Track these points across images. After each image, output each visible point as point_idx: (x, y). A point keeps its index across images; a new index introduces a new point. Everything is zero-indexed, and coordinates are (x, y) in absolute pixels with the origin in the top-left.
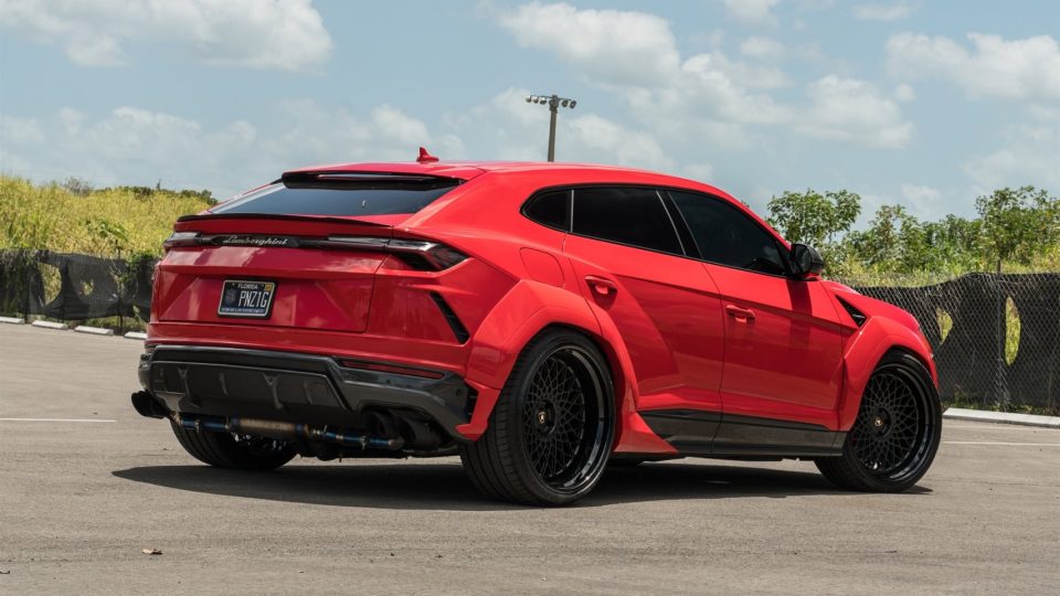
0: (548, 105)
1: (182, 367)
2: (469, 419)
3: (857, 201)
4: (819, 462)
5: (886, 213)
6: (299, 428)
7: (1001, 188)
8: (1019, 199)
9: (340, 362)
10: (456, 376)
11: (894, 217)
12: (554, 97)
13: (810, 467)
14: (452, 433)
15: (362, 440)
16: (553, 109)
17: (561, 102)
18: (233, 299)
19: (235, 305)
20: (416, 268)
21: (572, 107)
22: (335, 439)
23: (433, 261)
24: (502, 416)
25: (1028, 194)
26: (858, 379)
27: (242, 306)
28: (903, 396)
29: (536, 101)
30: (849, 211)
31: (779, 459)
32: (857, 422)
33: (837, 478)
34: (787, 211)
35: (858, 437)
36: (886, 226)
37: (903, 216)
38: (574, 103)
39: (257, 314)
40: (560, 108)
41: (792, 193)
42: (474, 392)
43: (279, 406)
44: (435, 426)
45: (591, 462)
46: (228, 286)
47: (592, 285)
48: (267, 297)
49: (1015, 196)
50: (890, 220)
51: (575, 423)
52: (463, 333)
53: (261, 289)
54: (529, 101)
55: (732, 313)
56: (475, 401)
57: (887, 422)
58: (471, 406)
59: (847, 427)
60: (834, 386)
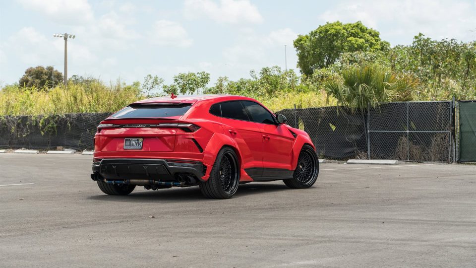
0: (63, 38)
1: (114, 165)
2: (205, 175)
3: (209, 76)
4: (284, 180)
5: (221, 80)
6: (151, 181)
7: (265, 67)
8: (272, 71)
9: (167, 160)
10: (200, 163)
11: (224, 81)
12: (66, 34)
13: (280, 182)
14: (200, 179)
15: (172, 183)
16: (66, 39)
17: (69, 36)
18: (129, 144)
19: (130, 145)
20: (186, 132)
21: (73, 38)
22: (162, 183)
23: (191, 129)
24: (213, 173)
25: (275, 69)
26: (296, 154)
27: (132, 146)
28: (307, 158)
29: (58, 36)
30: (205, 79)
31: (274, 180)
32: (296, 169)
33: (290, 185)
34: (181, 81)
35: (297, 172)
36: (221, 85)
37: (227, 81)
38: (74, 36)
39: (138, 148)
40: (68, 39)
41: (182, 73)
42: (205, 167)
43: (148, 175)
44: (195, 178)
45: (234, 185)
46: (126, 140)
47: (231, 132)
48: (141, 143)
49: (270, 70)
50: (223, 83)
51: (229, 174)
52: (202, 150)
53: (138, 140)
54: (55, 36)
55: (264, 137)
56: (206, 169)
57: (303, 167)
58: (205, 171)
59: (294, 169)
60: (290, 157)
